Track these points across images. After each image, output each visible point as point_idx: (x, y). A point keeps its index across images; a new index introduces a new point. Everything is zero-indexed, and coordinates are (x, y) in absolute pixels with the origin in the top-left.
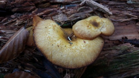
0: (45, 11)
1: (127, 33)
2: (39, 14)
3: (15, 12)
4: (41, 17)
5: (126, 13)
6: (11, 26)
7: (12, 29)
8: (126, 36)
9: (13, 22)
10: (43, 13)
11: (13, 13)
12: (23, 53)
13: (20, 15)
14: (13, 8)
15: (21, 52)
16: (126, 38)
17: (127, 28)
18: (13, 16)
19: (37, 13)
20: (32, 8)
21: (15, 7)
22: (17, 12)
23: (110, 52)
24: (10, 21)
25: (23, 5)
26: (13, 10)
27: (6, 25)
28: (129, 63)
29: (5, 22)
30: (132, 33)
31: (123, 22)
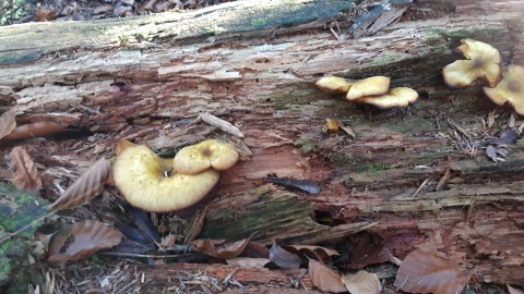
0: (140, 132)
1: (276, 167)
2: (130, 136)
3: (95, 132)
4: (133, 141)
5: (271, 133)
6: (88, 154)
7: (88, 159)
8: (275, 171)
9: (90, 148)
10: (136, 135)
11: (92, 134)
12: (100, 196)
13: (103, 136)
14: (92, 126)
15: (97, 194)
16: (275, 175)
17: (276, 159)
18: (91, 139)
19: (127, 134)
20: (122, 125)
21: (96, 124)
22: (99, 132)
23: (240, 197)
24: (86, 147)
25: (107, 122)
26: (92, 129)
27: (79, 153)
28: (273, 217)
29: (78, 147)
30: (286, 167)
31: (269, 148)
